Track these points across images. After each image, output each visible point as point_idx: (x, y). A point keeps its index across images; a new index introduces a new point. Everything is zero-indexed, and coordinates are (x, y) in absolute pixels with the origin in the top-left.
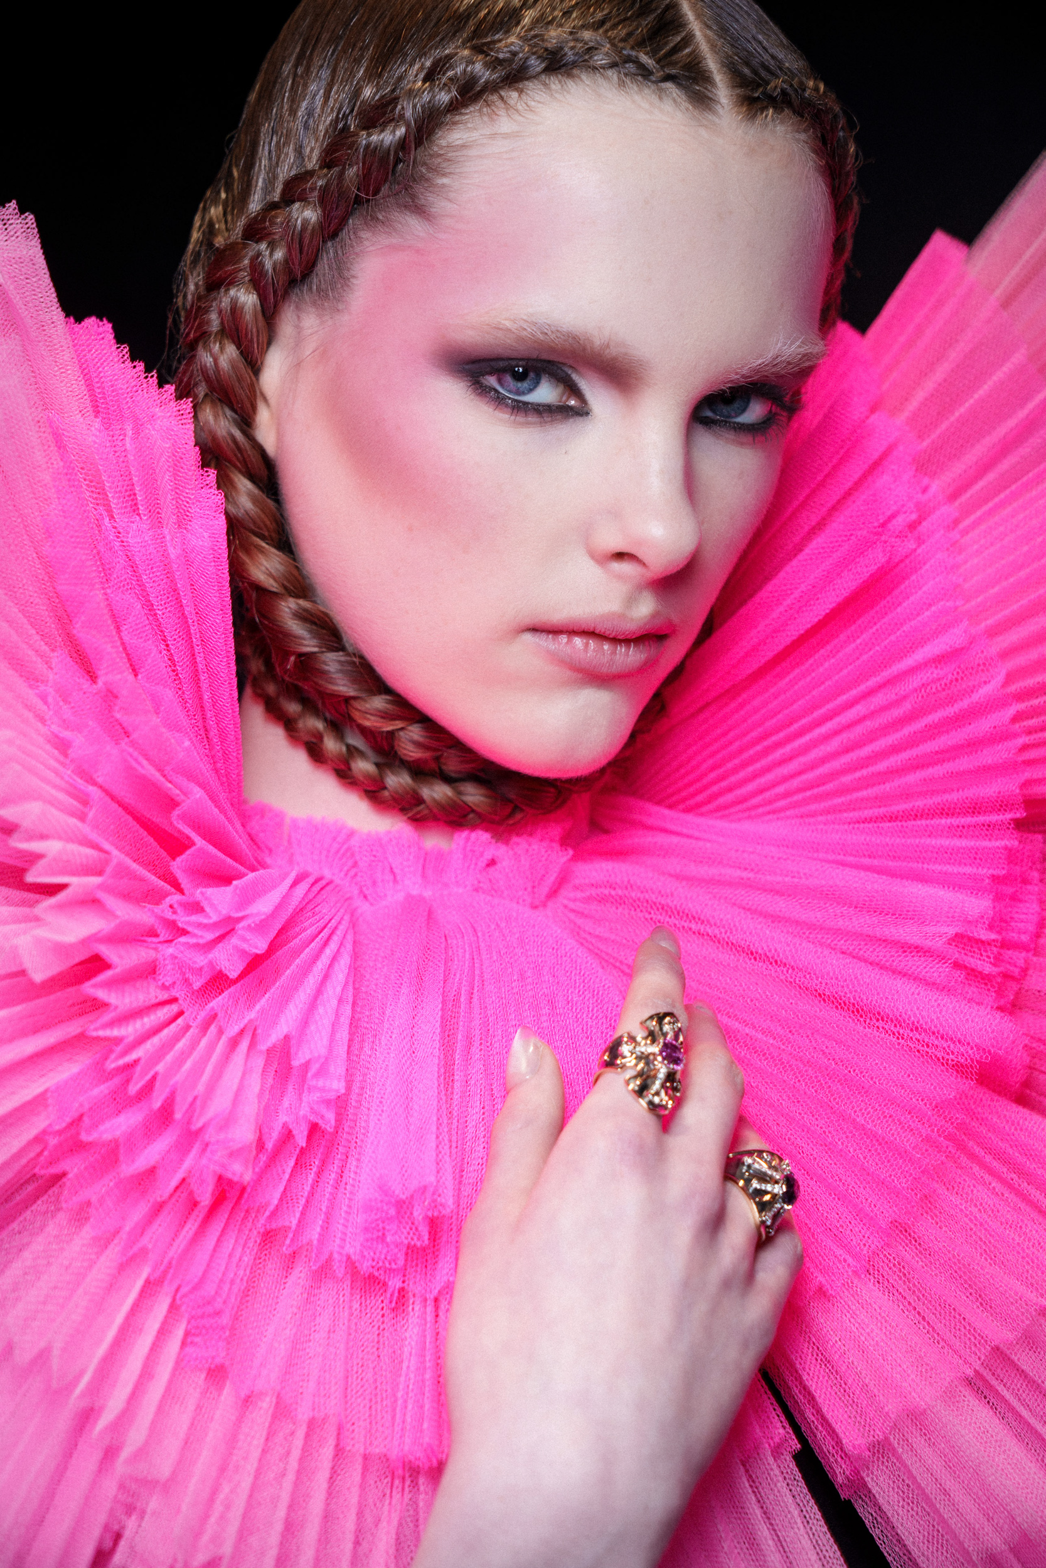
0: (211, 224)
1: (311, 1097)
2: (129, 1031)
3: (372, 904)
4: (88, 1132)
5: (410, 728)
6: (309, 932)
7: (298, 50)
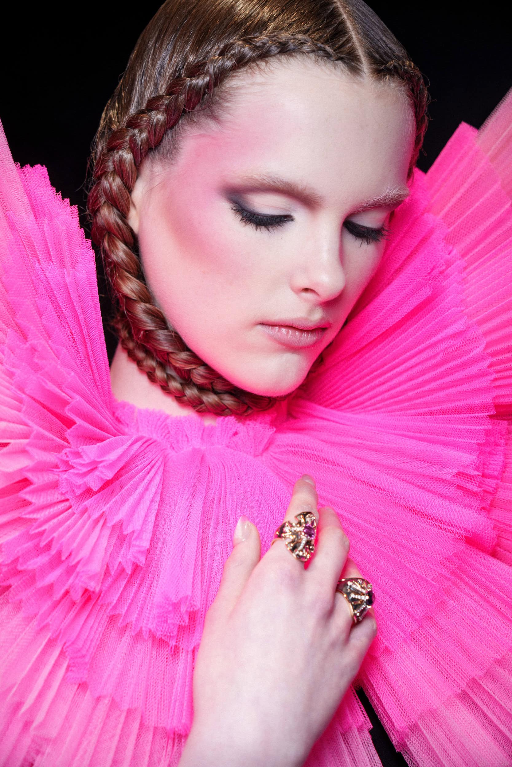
0: (110, 118)
1: (133, 550)
2: (41, 516)
3: (176, 452)
4: (22, 565)
5: (199, 368)
6: (139, 467)
7: (156, 35)
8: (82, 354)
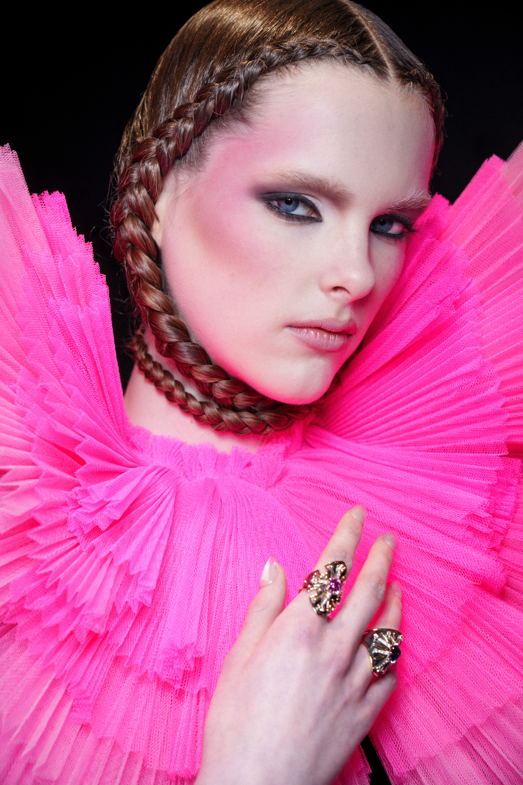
1: (140, 590)
3: (189, 481)
4: (28, 604)
5: (221, 382)
8: (96, 386)
